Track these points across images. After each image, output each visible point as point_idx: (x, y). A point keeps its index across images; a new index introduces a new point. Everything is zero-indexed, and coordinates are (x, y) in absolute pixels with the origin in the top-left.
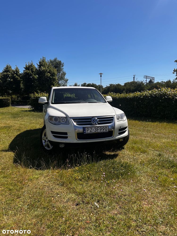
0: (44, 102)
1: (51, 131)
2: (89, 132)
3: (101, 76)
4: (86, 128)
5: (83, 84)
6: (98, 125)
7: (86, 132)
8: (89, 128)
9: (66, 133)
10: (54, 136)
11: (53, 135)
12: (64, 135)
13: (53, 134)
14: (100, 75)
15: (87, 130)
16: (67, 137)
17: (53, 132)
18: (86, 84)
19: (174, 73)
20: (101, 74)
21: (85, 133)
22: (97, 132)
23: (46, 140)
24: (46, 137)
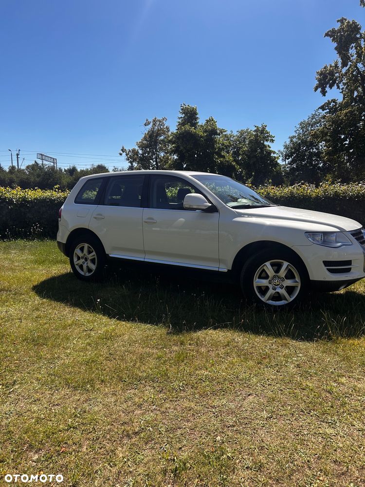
0: (205, 206)
1: (323, 262)
9: (349, 263)
10: (329, 270)
12: (346, 266)
16: (351, 268)
17: (326, 263)
19: (121, 155)
23: (270, 286)
24: (269, 279)
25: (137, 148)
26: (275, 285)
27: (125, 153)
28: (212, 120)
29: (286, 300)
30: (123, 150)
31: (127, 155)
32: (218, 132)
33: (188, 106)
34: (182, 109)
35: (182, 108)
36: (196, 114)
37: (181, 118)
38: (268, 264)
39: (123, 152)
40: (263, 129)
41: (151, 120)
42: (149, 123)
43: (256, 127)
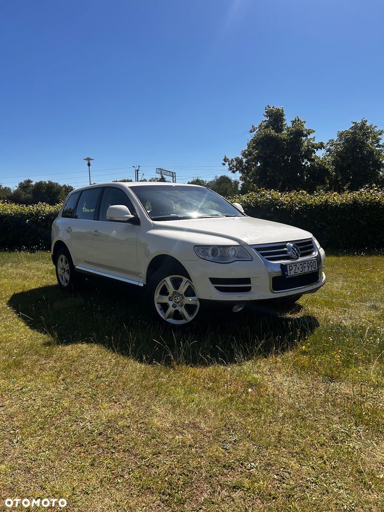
0: (127, 217)
1: (210, 279)
2: (292, 273)
3: (89, 165)
4: (288, 266)
5: (23, 182)
6: (300, 259)
7: (289, 274)
8: (292, 265)
9: (248, 281)
10: (217, 288)
11: (215, 287)
12: (243, 284)
13: (216, 285)
14: (86, 162)
15: (290, 270)
16: (251, 287)
17: (214, 281)
18: (32, 182)
19: (224, 164)
20: (89, 159)
21: (287, 275)
22: (303, 272)
23: (171, 303)
24: (170, 295)
25: (241, 157)
26: (175, 302)
27: (228, 163)
28: (298, 120)
29: (185, 319)
30: (225, 160)
31: (229, 165)
32: (305, 133)
33: (273, 107)
34: (266, 112)
35: (267, 110)
36: (282, 115)
37: (266, 121)
38: (168, 279)
39: (226, 162)
40: (363, 124)
41: (256, 126)
42: (254, 130)
43: (353, 123)
